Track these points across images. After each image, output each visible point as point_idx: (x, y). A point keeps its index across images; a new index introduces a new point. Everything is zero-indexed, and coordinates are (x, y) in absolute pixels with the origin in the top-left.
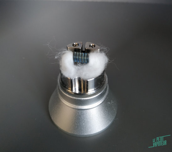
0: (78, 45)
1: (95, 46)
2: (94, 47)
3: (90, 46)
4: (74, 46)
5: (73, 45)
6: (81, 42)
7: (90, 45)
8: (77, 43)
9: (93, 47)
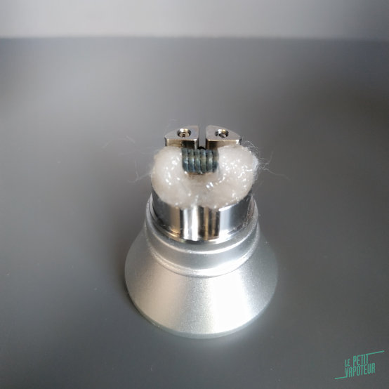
0: (190, 132)
1: (227, 134)
2: (225, 136)
3: (217, 134)
4: (181, 135)
5: (179, 134)
6: (197, 127)
7: (217, 132)
8: (186, 130)
9: (223, 137)
